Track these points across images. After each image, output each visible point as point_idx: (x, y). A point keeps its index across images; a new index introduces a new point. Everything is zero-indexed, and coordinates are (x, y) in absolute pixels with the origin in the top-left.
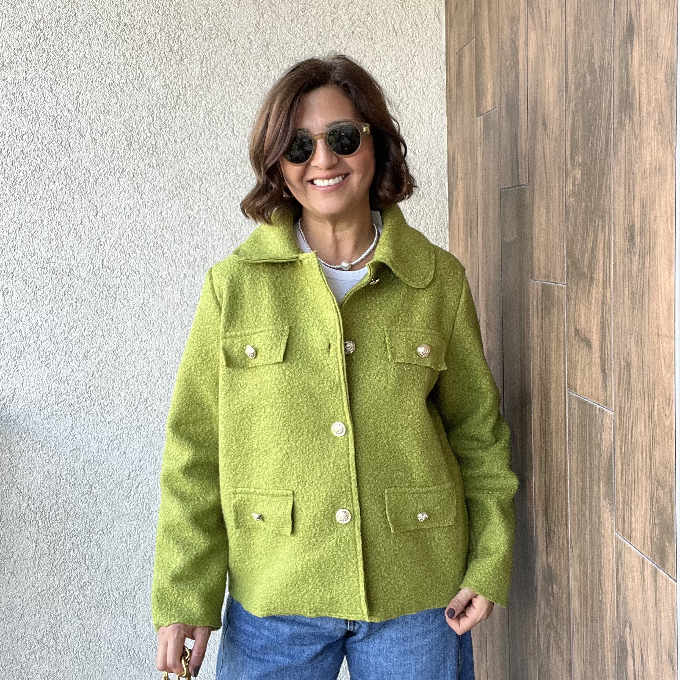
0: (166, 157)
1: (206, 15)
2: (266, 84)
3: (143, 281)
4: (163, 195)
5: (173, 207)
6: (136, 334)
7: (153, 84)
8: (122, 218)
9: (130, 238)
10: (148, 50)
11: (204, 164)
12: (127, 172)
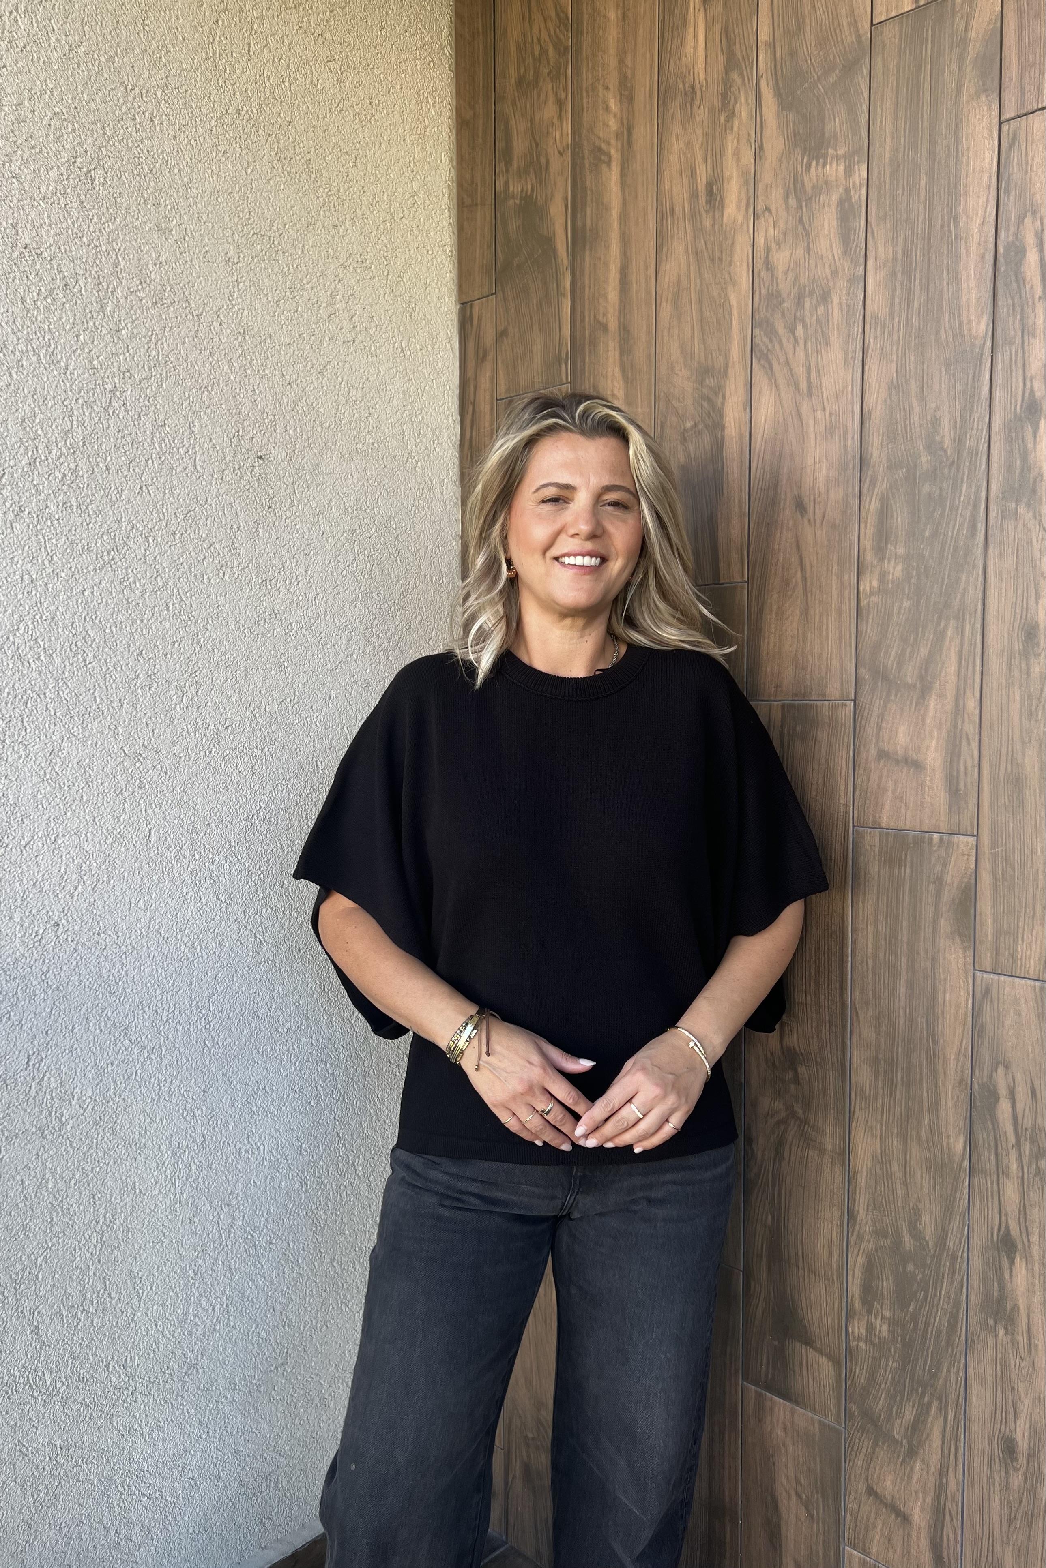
0: (93, 495)
1: (157, 262)
2: (242, 396)
3: (52, 712)
4: (87, 559)
5: (104, 582)
6: (40, 806)
7: (73, 363)
8: (16, 595)
9: (30, 633)
10: (64, 300)
11: (151, 513)
12: (26, 513)
